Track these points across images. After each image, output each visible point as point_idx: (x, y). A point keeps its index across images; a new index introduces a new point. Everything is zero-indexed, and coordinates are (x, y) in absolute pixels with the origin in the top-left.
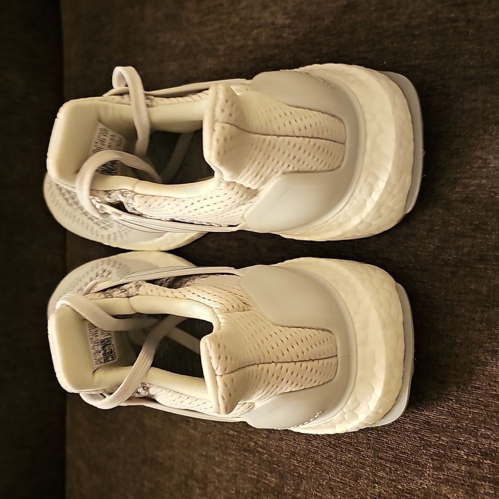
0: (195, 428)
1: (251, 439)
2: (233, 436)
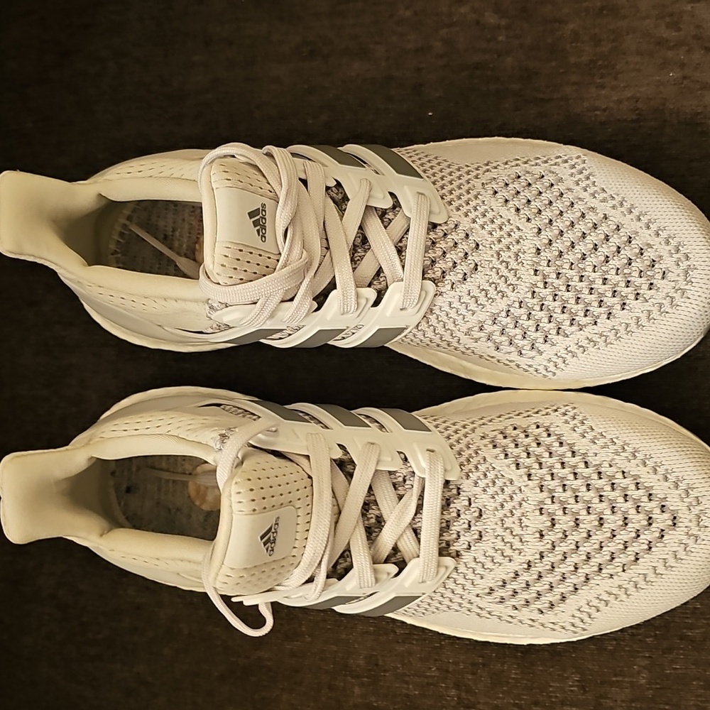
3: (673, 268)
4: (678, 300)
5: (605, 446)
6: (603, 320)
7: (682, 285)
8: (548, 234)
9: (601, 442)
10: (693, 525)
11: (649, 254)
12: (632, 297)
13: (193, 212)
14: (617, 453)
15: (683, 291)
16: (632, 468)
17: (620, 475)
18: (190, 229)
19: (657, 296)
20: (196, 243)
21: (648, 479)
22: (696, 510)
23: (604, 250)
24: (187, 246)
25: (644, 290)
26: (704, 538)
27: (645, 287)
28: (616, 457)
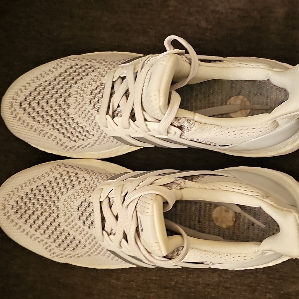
0: (118, 279)
1: (172, 280)
2: (156, 280)
3: (10, 210)
4: (8, 196)
5: (47, 133)
6: (35, 188)
7: (6, 203)
8: (56, 224)
9: (49, 135)
10: (14, 104)
11: (18, 215)
12: (24, 198)
13: (238, 238)
14: (42, 130)
15: (5, 200)
16: (36, 125)
17: (41, 121)
18: (239, 229)
19: (15, 198)
20: (235, 221)
21: (30, 120)
22: (13, 109)
23: (35, 217)
24: (240, 220)
25: (20, 200)
26: (10, 99)
27: (19, 202)
28: (42, 129)
